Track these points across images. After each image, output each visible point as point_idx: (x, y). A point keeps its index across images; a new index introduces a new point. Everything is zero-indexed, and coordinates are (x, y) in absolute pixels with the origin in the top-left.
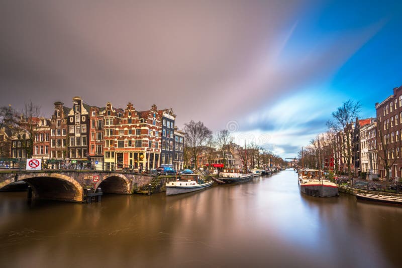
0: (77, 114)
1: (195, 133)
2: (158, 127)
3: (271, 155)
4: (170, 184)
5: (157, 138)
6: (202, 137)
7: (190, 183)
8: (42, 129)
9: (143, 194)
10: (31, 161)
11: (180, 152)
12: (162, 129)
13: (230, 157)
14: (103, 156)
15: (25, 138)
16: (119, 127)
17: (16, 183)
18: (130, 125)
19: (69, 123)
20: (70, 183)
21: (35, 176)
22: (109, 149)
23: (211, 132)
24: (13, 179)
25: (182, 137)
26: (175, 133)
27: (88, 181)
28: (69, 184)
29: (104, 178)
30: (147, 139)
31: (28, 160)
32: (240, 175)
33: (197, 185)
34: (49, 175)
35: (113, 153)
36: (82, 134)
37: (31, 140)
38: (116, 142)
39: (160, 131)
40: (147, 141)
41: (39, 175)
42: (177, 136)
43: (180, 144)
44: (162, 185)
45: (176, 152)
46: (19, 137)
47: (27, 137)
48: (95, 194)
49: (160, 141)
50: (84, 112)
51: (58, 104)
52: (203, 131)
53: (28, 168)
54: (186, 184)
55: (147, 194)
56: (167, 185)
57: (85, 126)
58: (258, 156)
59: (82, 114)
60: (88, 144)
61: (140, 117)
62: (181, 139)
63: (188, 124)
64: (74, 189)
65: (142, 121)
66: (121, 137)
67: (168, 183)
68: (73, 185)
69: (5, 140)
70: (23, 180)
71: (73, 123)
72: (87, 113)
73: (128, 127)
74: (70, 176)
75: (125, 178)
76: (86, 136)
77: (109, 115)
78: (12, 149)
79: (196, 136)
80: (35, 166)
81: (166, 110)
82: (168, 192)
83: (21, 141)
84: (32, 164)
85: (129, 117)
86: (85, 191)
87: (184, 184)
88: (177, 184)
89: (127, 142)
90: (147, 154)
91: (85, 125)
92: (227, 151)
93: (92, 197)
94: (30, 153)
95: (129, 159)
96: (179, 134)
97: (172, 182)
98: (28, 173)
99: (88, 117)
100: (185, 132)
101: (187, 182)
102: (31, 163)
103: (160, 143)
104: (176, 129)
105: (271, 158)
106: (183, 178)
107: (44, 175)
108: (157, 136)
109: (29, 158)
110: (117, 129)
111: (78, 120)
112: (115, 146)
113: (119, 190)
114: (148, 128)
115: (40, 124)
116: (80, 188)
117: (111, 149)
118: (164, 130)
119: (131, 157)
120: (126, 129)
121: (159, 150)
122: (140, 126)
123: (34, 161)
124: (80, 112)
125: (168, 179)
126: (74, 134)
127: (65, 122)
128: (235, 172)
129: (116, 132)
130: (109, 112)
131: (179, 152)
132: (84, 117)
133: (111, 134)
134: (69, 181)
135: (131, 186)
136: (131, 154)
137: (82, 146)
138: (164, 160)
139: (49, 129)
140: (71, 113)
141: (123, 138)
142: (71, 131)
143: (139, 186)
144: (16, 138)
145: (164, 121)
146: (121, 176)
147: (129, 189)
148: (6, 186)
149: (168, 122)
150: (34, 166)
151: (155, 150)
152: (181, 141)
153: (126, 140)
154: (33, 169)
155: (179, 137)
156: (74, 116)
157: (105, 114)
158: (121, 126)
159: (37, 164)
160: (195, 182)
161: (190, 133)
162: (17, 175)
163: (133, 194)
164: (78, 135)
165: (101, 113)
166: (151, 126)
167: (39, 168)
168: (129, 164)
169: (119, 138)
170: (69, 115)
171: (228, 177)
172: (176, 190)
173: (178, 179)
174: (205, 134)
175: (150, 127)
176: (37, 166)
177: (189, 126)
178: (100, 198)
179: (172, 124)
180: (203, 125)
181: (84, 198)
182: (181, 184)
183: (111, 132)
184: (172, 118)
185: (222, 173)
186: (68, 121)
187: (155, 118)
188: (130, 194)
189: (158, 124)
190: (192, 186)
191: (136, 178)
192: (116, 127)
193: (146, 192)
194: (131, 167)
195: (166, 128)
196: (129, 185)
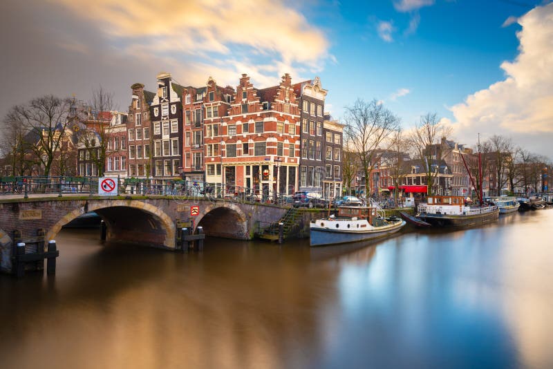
0: (164, 101)
1: (365, 124)
2: (293, 116)
3: (543, 165)
4: (318, 224)
5: (292, 137)
6: (380, 131)
7: (356, 225)
8: (116, 130)
9: (269, 241)
10: (104, 181)
11: (336, 163)
12: (301, 120)
13: (441, 171)
14: (203, 173)
15: (94, 145)
16: (228, 119)
17: (87, 215)
18: (245, 116)
19: (153, 118)
20: (157, 217)
21: (109, 205)
22: (213, 159)
23: (399, 119)
24: (83, 208)
25: (338, 133)
26: (326, 126)
27: (183, 214)
28: (156, 219)
29: (207, 210)
30: (274, 140)
31: (101, 180)
32: (467, 209)
33: (369, 228)
34: (129, 203)
35: (219, 166)
36: (172, 135)
37: (103, 148)
38: (223, 147)
39: (298, 124)
40: (274, 144)
41: (115, 204)
42: (329, 130)
43: (334, 146)
44: (302, 225)
45: (329, 162)
46: (87, 145)
47: (98, 144)
48: (193, 237)
49: (298, 143)
50: (174, 97)
51: (137, 87)
52: (382, 119)
53: (101, 192)
54: (349, 226)
55: (277, 241)
56: (312, 225)
57: (175, 122)
58: (511, 167)
59: (172, 101)
60: (181, 152)
61: (262, 101)
62: (337, 137)
63: (352, 106)
64: (163, 228)
65: (265, 108)
66: (231, 138)
67: (314, 222)
68: (161, 220)
69: (69, 150)
70: (96, 211)
71: (159, 118)
72: (178, 100)
73: (242, 119)
74: (157, 205)
75: (239, 211)
76: (177, 138)
77: (212, 99)
78: (79, 162)
79: (368, 129)
80: (110, 189)
81: (309, 82)
82: (314, 239)
83: (90, 150)
84: (105, 186)
85: (244, 100)
86: (179, 230)
87: (343, 225)
88: (330, 224)
89: (240, 146)
90: (275, 168)
91: (176, 120)
92: (434, 157)
93: (189, 243)
94: (101, 169)
95: (246, 176)
96: (333, 128)
97: (322, 221)
98: (100, 200)
99: (179, 105)
100: (344, 122)
101: (349, 222)
102: (104, 184)
103: (297, 147)
104: (327, 118)
105: (543, 172)
106: (342, 212)
107: (121, 204)
108: (293, 133)
109: (100, 176)
110: (225, 124)
111: (165, 112)
112: (223, 154)
113: (230, 232)
114: (276, 120)
115: (113, 122)
116: (171, 226)
117: (216, 160)
118: (305, 121)
119: (248, 173)
120: (239, 123)
121: (296, 162)
122: (262, 116)
123: (108, 182)
124: (169, 98)
125: (313, 214)
126: (160, 137)
127: (147, 116)
128: (454, 203)
129: (224, 130)
130: (212, 94)
131: (333, 163)
132: (175, 106)
133: (216, 133)
134: (156, 213)
135: (248, 224)
136: (248, 168)
137: (173, 155)
138: (304, 178)
139: (126, 129)
140: (156, 101)
141: (235, 139)
142: (157, 132)
143: (262, 225)
144: (84, 147)
145: (305, 104)
146: (233, 207)
147: (246, 231)
148: (74, 219)
149: (313, 106)
150: (108, 188)
151: (289, 160)
152: (336, 142)
153: (239, 142)
154: (107, 194)
155: (334, 132)
156: (159, 106)
157: (205, 100)
158: (231, 117)
159: (113, 187)
160: (365, 222)
161: (354, 124)
162: (87, 204)
163: (252, 240)
164: (166, 137)
165: (199, 97)
166: (281, 114)
167: (115, 192)
168: (245, 186)
169: (228, 140)
170: (153, 104)
171: (438, 213)
172: (328, 236)
173: (333, 216)
174: (386, 124)
175: (279, 118)
176: (112, 189)
177: (353, 111)
178: (201, 245)
179: (319, 108)
180: (381, 107)
181: (178, 243)
182: (337, 226)
183: (216, 129)
184: (319, 96)
185: (425, 205)
186: (152, 114)
187: (287, 100)
188: (248, 240)
189: (293, 110)
190: (360, 229)
191: (257, 212)
192: (222, 121)
193: (275, 237)
194: (249, 191)
195: (308, 116)
196: (245, 223)
